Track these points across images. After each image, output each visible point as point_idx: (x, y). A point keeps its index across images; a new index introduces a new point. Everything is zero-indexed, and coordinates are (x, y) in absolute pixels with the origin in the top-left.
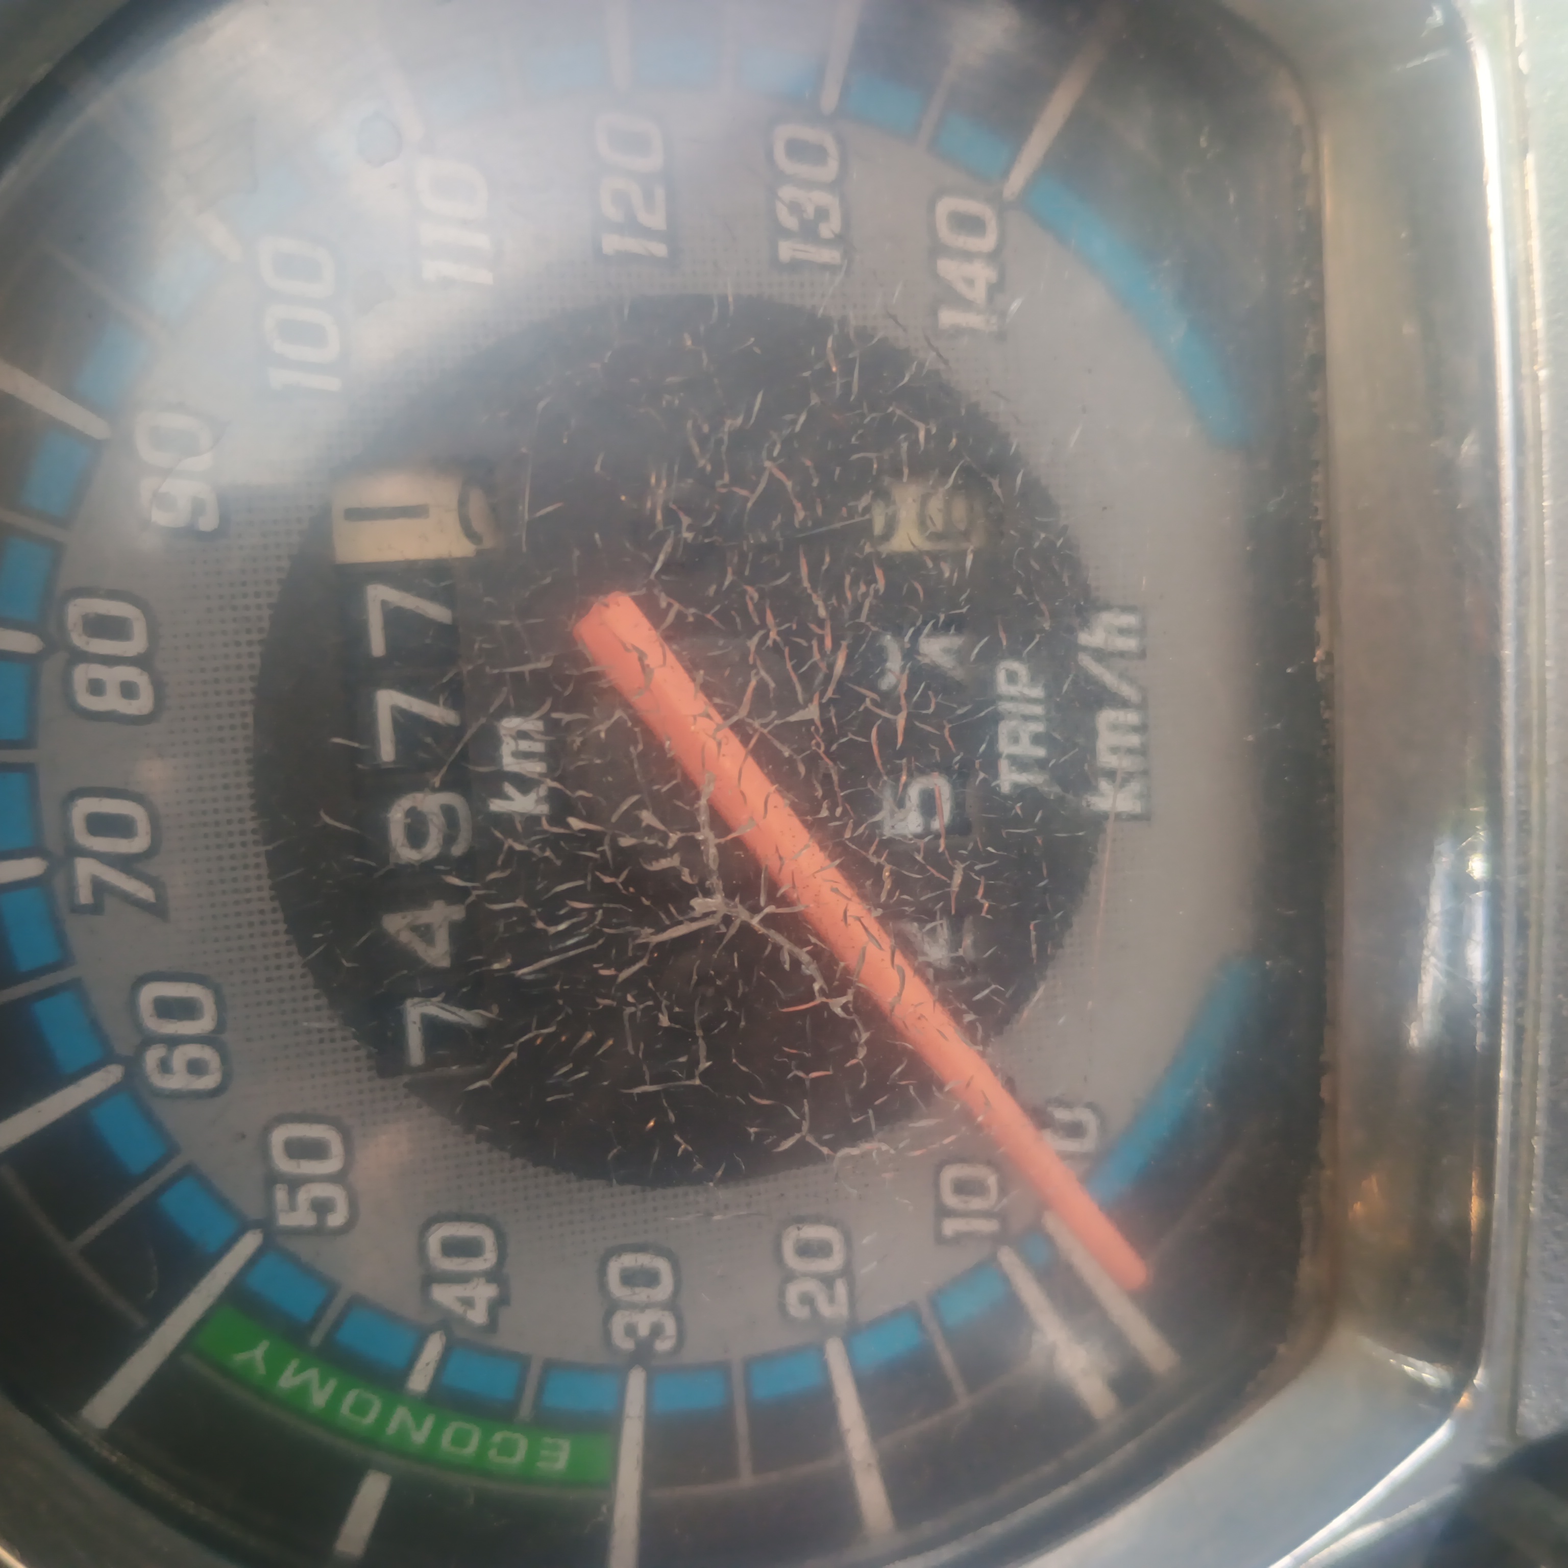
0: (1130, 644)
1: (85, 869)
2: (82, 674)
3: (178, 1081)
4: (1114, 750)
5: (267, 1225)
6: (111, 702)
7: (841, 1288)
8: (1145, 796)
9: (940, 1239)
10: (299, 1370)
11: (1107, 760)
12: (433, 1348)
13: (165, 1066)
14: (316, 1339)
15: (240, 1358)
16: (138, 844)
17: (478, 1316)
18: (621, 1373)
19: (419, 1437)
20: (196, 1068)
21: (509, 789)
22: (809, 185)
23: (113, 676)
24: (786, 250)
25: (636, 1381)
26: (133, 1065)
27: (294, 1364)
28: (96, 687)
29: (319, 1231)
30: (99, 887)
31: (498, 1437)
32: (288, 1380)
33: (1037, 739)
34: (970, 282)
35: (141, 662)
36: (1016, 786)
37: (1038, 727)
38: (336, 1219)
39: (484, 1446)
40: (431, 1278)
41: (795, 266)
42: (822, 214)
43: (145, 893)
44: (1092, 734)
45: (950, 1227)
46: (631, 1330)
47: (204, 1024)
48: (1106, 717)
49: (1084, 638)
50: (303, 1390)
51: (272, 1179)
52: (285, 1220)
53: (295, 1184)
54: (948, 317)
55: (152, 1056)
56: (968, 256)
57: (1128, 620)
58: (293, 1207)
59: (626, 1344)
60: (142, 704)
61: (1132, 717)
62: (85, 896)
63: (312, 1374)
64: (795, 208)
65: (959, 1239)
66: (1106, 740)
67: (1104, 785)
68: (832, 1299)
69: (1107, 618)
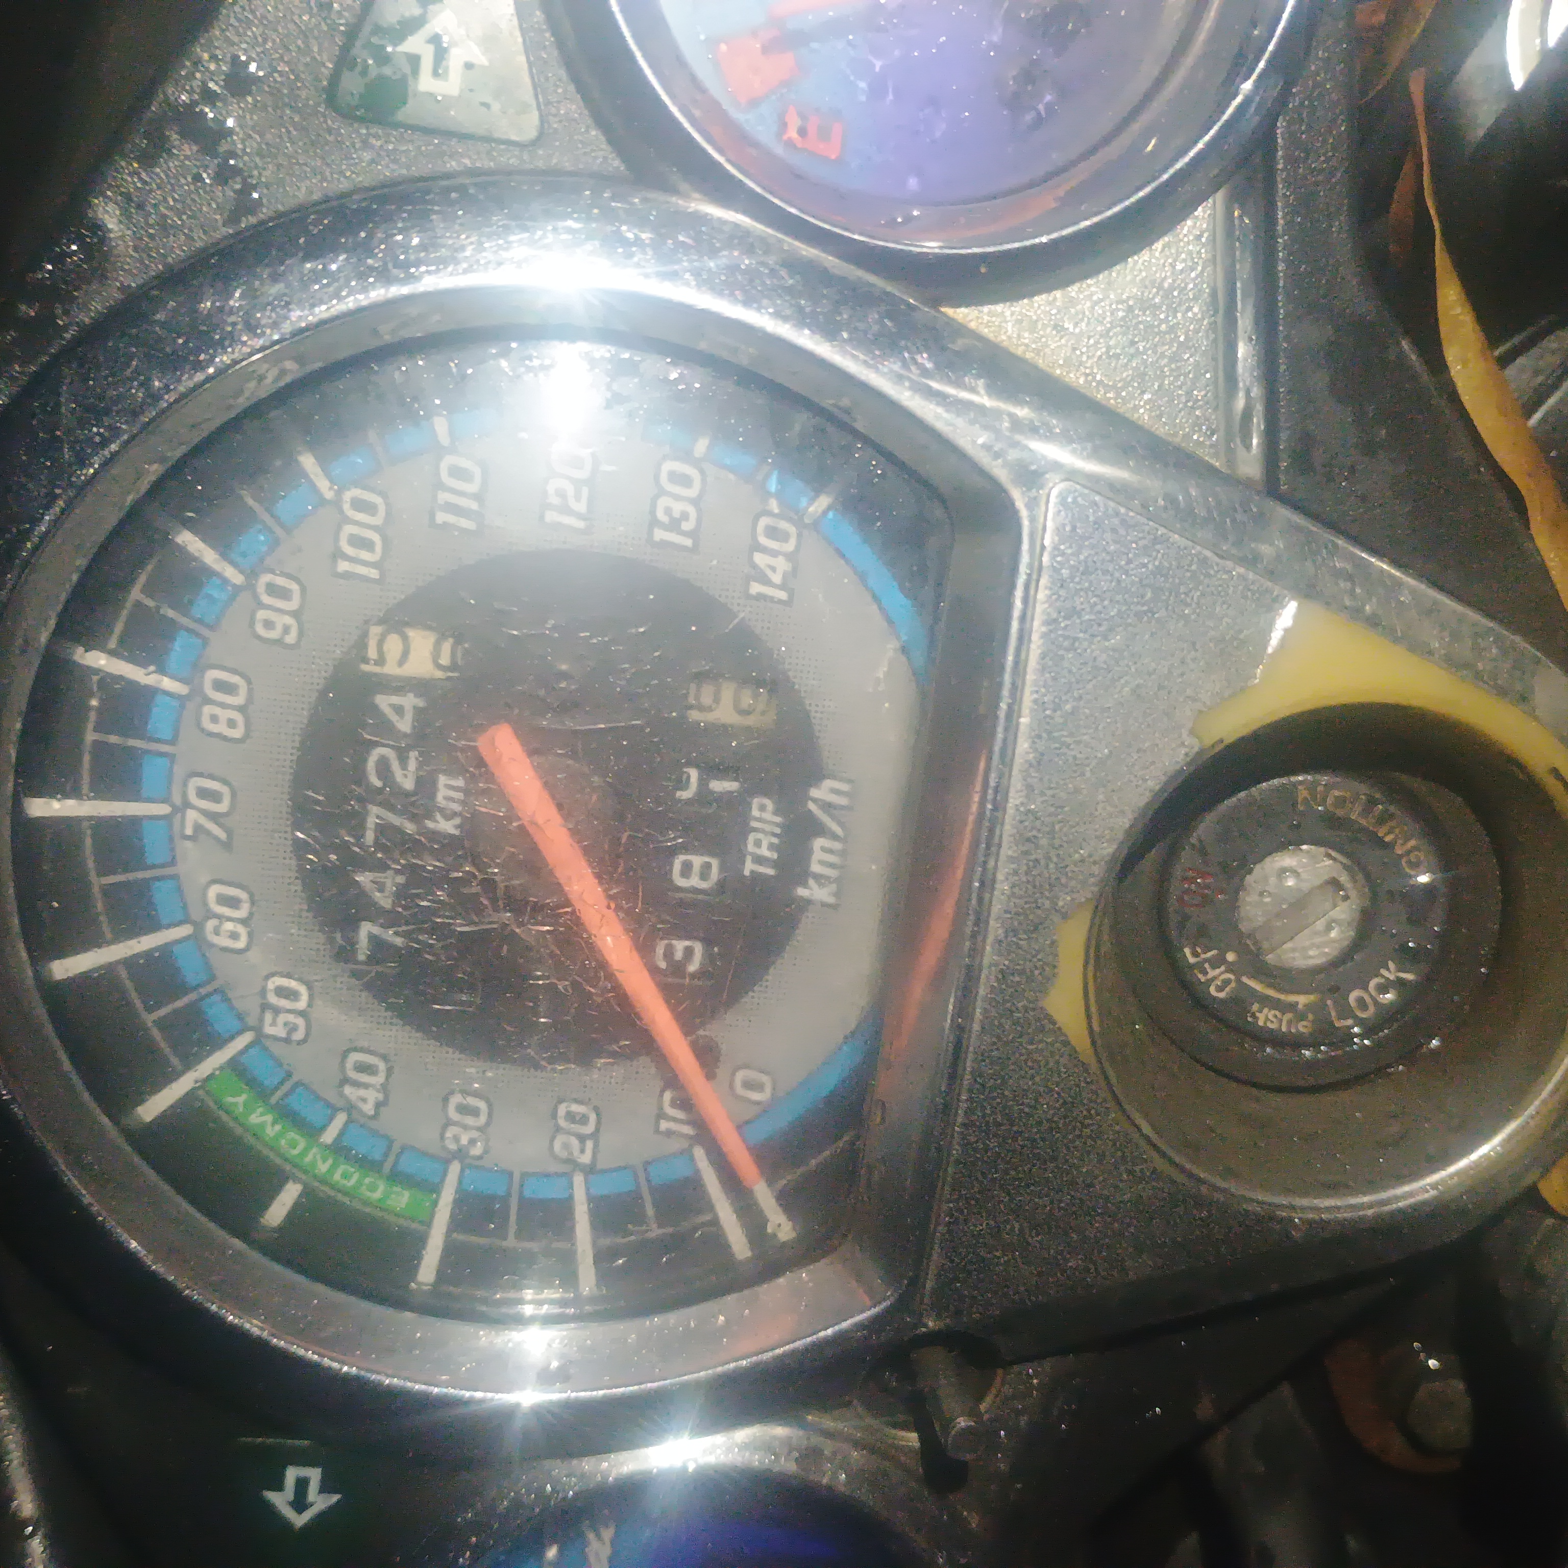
0: (843, 801)
1: (192, 816)
2: (207, 710)
3: (223, 941)
4: (822, 863)
5: (258, 1030)
6: (221, 728)
7: (589, 1144)
8: (837, 895)
9: (657, 1131)
10: (262, 1115)
11: (815, 868)
12: (341, 1119)
13: (217, 932)
14: (273, 1100)
15: (230, 1100)
16: (222, 807)
17: (368, 1108)
18: (447, 1162)
19: (323, 1168)
20: (234, 936)
21: (438, 817)
22: (677, 498)
23: (224, 715)
24: (660, 535)
25: (455, 1168)
26: (199, 927)
27: (260, 1110)
28: (214, 719)
29: (287, 1040)
30: (198, 828)
31: (367, 1180)
32: (255, 1119)
33: (771, 847)
34: (774, 569)
35: (241, 709)
36: (752, 872)
37: (775, 840)
38: (299, 1035)
39: (359, 1183)
40: (345, 1081)
41: (664, 544)
42: (685, 516)
43: (223, 835)
44: (810, 852)
45: (664, 1125)
46: (456, 1139)
47: (242, 913)
48: (819, 843)
49: (814, 793)
50: (262, 1125)
51: (265, 1007)
52: (269, 1030)
53: (277, 1011)
54: (756, 588)
55: (210, 924)
56: (774, 553)
57: (844, 787)
58: (274, 1024)
59: (453, 1147)
60: (237, 733)
61: (837, 846)
62: (189, 831)
63: (269, 1118)
64: (668, 511)
65: (669, 1133)
66: (817, 855)
67: (811, 882)
68: (582, 1151)
69: (828, 783)
